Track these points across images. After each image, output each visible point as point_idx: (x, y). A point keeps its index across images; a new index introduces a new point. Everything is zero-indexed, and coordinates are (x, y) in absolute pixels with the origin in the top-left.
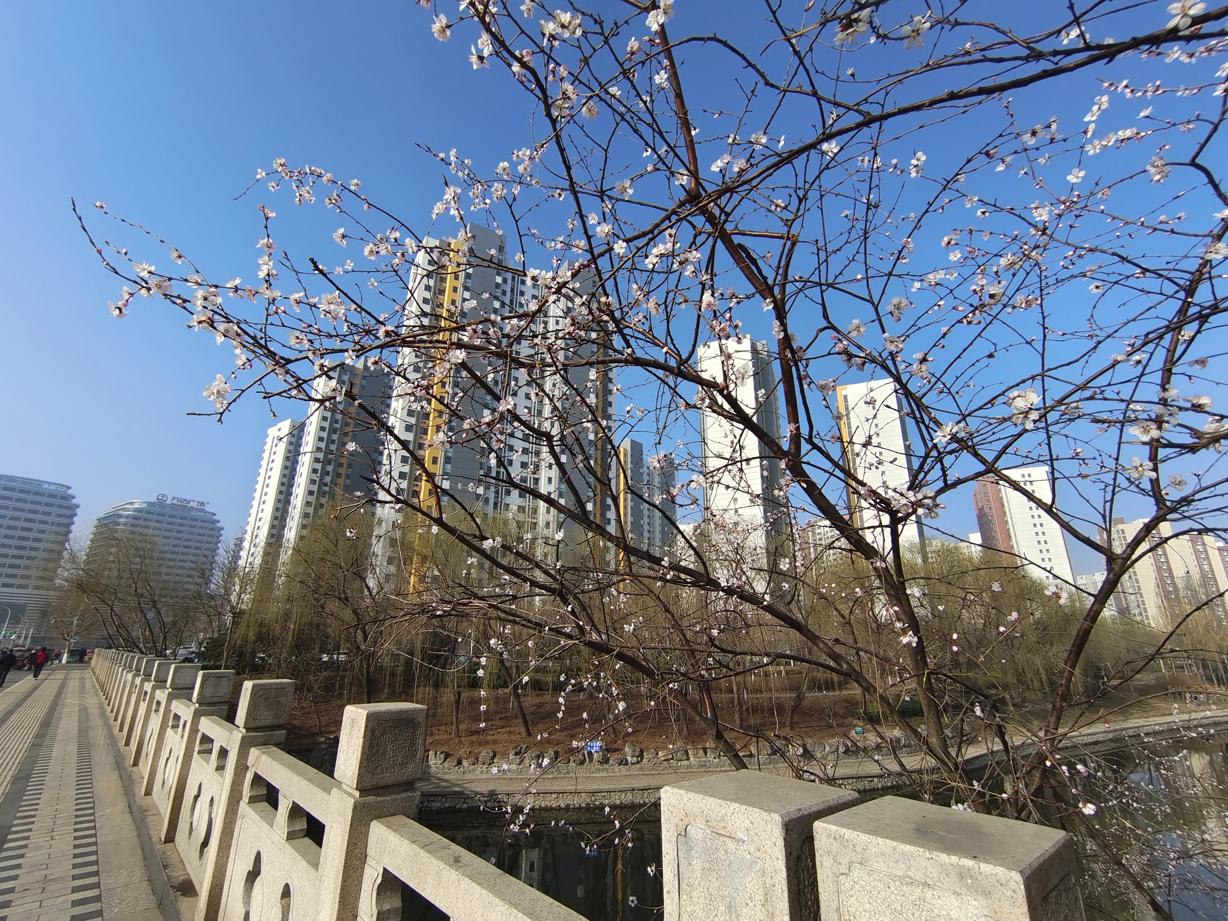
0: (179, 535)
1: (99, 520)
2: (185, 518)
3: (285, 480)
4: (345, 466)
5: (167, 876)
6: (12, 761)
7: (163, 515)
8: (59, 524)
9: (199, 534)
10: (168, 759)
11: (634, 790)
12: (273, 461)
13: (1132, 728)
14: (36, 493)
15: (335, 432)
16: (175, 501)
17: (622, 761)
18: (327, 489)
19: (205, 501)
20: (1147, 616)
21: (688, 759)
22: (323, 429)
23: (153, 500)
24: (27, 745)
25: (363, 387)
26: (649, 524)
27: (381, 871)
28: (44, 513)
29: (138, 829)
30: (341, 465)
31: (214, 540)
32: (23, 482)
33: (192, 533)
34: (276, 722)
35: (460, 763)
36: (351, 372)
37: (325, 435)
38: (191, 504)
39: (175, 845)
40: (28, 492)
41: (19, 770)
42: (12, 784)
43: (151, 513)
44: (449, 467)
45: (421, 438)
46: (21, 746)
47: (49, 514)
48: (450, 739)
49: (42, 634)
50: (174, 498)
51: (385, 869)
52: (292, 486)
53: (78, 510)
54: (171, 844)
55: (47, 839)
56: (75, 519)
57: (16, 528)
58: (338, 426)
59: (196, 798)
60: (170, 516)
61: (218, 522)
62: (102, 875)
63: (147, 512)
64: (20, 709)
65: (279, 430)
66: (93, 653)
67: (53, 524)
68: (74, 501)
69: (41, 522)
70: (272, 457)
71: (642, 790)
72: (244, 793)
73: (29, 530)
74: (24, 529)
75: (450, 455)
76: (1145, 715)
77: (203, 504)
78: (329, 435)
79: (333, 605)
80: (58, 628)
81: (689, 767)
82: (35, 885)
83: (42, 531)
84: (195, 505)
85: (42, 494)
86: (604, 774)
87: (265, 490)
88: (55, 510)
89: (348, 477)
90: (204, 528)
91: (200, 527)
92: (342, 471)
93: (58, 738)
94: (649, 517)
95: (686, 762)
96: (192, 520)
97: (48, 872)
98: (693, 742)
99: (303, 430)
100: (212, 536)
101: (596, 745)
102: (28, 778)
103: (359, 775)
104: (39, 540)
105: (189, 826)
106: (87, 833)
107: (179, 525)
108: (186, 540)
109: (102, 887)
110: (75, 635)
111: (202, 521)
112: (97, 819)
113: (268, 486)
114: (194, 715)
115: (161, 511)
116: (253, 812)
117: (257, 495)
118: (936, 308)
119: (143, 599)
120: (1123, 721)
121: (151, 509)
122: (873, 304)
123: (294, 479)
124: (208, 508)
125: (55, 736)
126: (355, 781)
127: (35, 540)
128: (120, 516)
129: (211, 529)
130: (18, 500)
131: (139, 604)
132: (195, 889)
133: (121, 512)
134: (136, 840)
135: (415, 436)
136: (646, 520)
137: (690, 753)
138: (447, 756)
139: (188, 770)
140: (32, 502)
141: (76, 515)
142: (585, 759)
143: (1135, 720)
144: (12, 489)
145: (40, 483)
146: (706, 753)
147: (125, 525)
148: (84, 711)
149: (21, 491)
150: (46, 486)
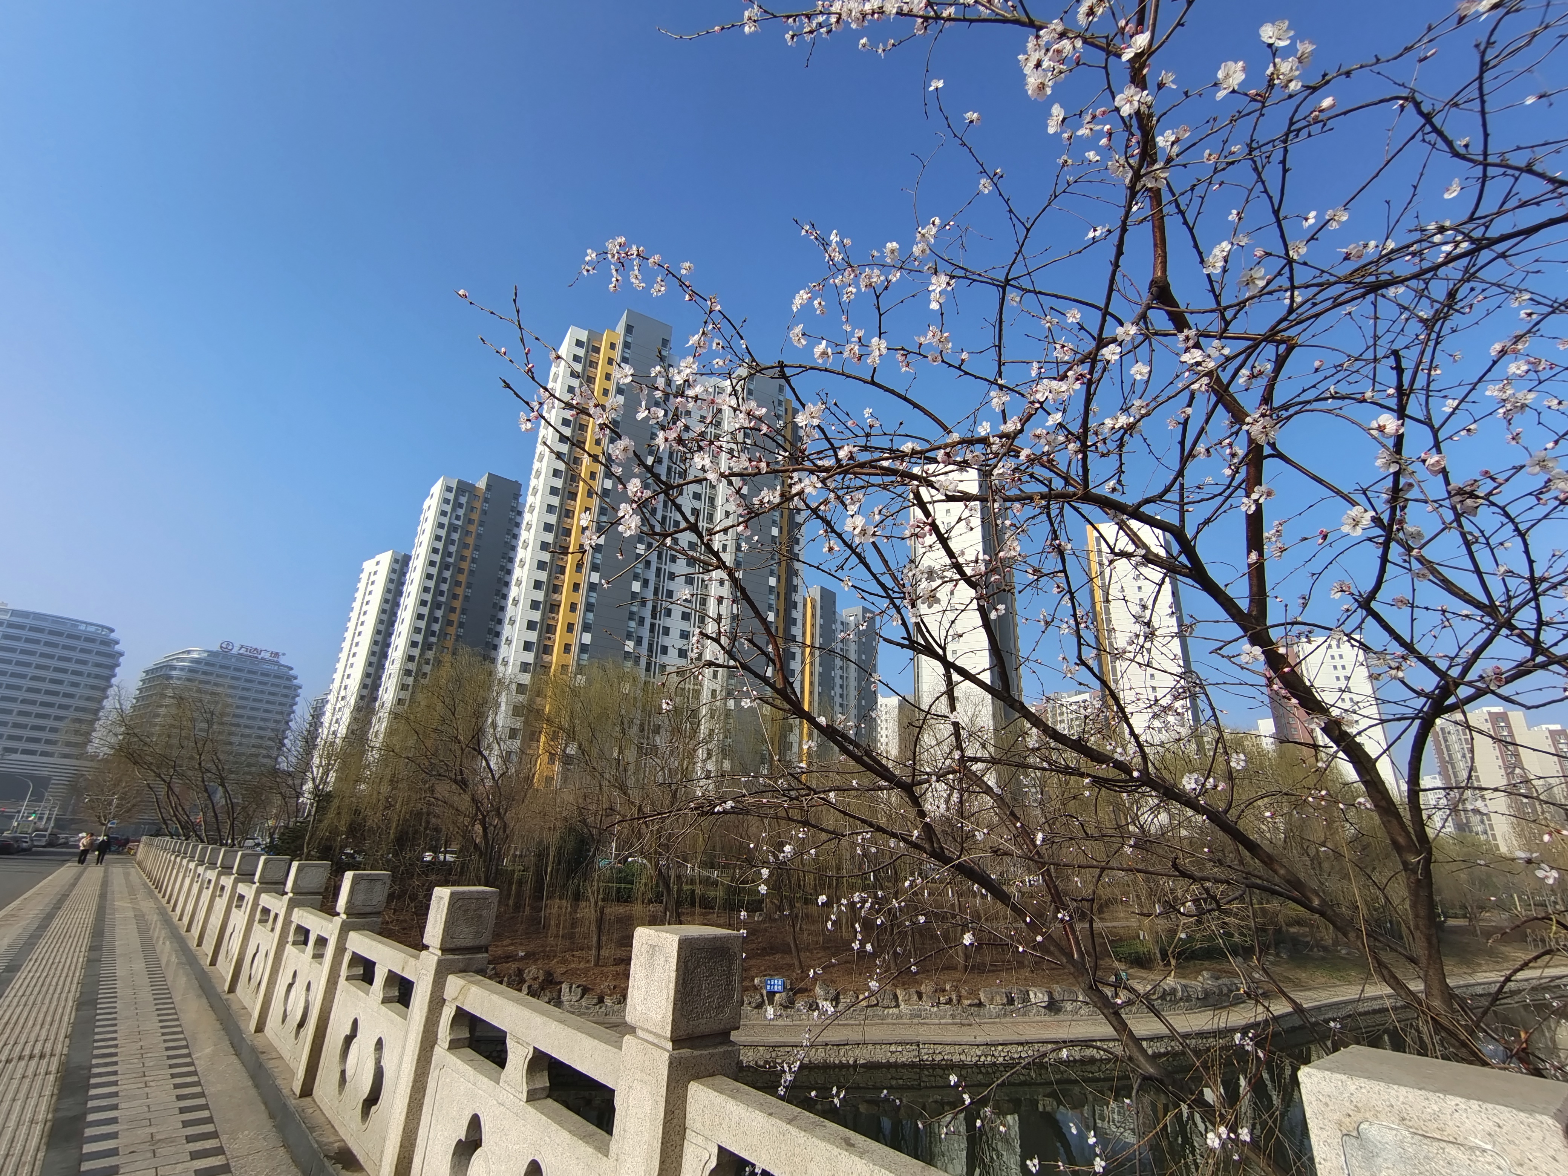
0: (245, 693)
1: (147, 672)
2: (254, 673)
3: (382, 628)
4: (458, 611)
5: (317, 1142)
6: (69, 979)
7: (227, 668)
8: (97, 677)
9: (271, 694)
10: (290, 986)
11: (827, 1045)
12: (368, 603)
13: (1480, 984)
14: (70, 636)
15: (447, 567)
16: (243, 651)
17: (811, 1006)
18: (434, 639)
19: (280, 651)
20: (1494, 835)
21: (897, 1006)
22: (432, 564)
23: (216, 648)
24: (81, 960)
25: (484, 512)
26: (841, 696)
27: (715, 1151)
28: (78, 661)
29: (253, 1077)
30: (453, 610)
31: (288, 701)
32: (54, 622)
33: (262, 692)
34: (477, 943)
35: (601, 1000)
36: (470, 492)
37: (434, 571)
38: (263, 655)
39: (314, 1101)
40: (60, 634)
41: (81, 993)
42: (77, 1010)
43: (213, 665)
44: (591, 616)
45: (557, 578)
46: (75, 960)
47: (84, 663)
48: (587, 970)
49: (68, 817)
50: (242, 647)
51: (720, 1147)
52: (391, 635)
53: (121, 659)
54: (309, 1099)
55: (140, 1085)
56: (117, 670)
57: (43, 679)
58: (451, 560)
59: (349, 1040)
60: (235, 669)
61: (296, 678)
62: (224, 1138)
63: (207, 664)
64: (60, 913)
65: (378, 563)
66: (139, 841)
67: (89, 675)
68: (117, 647)
69: (74, 673)
70: (367, 598)
71: (838, 1045)
72: (440, 1035)
73: (60, 682)
74: (53, 681)
75: (593, 600)
76: (1497, 967)
77: (277, 655)
78: (440, 572)
79: (444, 789)
80: (92, 808)
81: (900, 1016)
82: (142, 1146)
83: (75, 685)
84: (267, 656)
85: (77, 638)
86: (788, 1022)
87: (357, 639)
88: (93, 658)
89: (461, 625)
90: (277, 686)
91: (272, 685)
92: (454, 617)
93: (118, 951)
94: (841, 686)
95: (895, 1010)
96: (263, 674)
97: (153, 1130)
98: (904, 984)
99: (407, 565)
100: (286, 696)
101: (777, 984)
102: (94, 1003)
103: (673, 1020)
104: (71, 696)
105: (338, 1075)
106: (189, 1079)
107: (247, 680)
108: (255, 700)
109: (227, 1153)
110: (114, 818)
111: (276, 677)
112: (196, 1062)
113: (360, 634)
114: (341, 929)
115: (225, 662)
116: (459, 1062)
117: (346, 646)
118: (1464, 433)
119: (209, 775)
120: (1470, 974)
121: (213, 660)
122: (1432, 427)
123: (393, 626)
124: (283, 661)
125: (112, 951)
126: (669, 1028)
127: (66, 695)
128: (174, 668)
129: (285, 687)
130: (47, 644)
131: (203, 781)
132: (357, 1161)
133: (175, 663)
134: (253, 1092)
135: (550, 575)
136: (838, 690)
137: (900, 998)
138: (585, 991)
139: (332, 1002)
140: (65, 647)
141: (118, 665)
142: (763, 1001)
143: (1484, 974)
144: (40, 630)
145: (75, 623)
146: (920, 998)
147: (179, 679)
148: (140, 917)
149: (51, 633)
150: (82, 627)
